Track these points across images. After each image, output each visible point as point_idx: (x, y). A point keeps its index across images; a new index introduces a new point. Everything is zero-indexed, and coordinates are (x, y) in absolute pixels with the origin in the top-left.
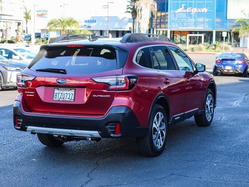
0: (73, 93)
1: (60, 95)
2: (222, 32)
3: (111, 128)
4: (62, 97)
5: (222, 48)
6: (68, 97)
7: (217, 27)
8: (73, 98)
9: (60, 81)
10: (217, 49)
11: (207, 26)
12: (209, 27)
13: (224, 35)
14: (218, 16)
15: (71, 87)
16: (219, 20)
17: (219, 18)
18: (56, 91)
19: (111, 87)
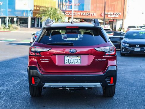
0: (80, 58)
1: (70, 60)
2: (13, 18)
3: (108, 80)
4: (71, 62)
5: (14, 28)
6: (76, 61)
7: (9, 14)
8: (80, 62)
9: (72, 51)
10: (11, 29)
11: (2, 14)
12: (3, 15)
13: (15, 19)
14: (9, 8)
15: (78, 55)
16: (10, 10)
17: (10, 9)
18: (66, 58)
19: (107, 54)
